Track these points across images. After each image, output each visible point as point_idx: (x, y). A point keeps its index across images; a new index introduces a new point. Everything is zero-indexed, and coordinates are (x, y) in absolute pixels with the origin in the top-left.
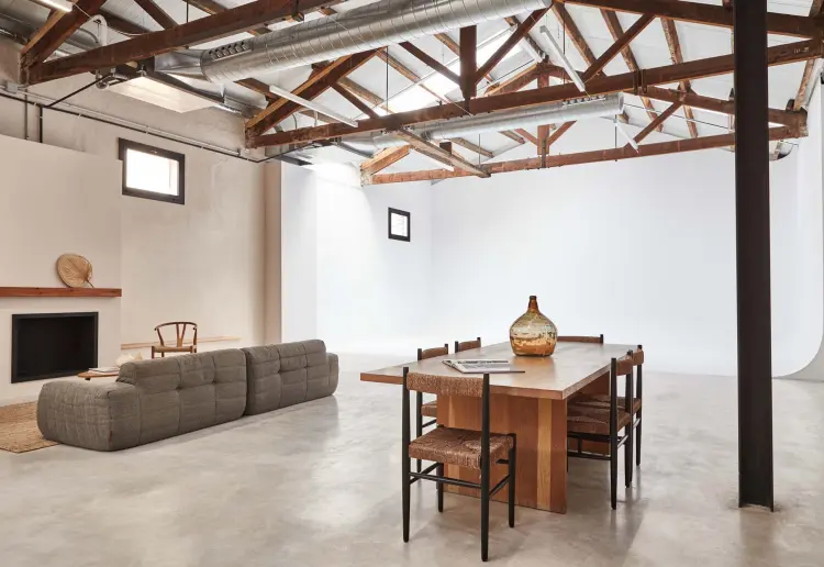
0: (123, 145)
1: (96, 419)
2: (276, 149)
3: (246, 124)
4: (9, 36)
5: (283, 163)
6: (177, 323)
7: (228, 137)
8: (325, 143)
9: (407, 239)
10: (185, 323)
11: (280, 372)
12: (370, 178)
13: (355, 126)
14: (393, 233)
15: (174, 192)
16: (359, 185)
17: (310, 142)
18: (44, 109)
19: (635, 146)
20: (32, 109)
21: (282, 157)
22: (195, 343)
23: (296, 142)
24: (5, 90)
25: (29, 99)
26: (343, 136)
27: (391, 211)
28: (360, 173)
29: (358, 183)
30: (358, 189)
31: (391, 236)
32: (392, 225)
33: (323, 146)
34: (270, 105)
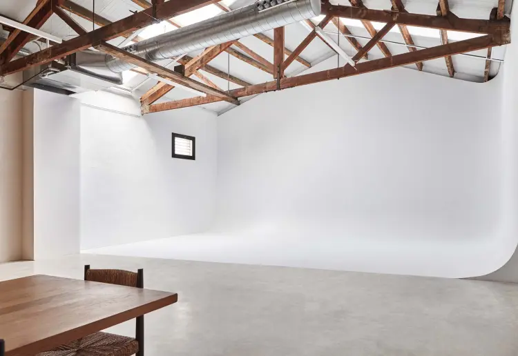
5: (35, 89)
9: (193, 158)
14: (176, 153)
16: (140, 114)
19: (352, 64)
27: (174, 135)
28: (140, 104)
29: (137, 111)
30: (137, 116)
31: (174, 155)
32: (176, 146)
33: (61, 71)
34: (10, 34)
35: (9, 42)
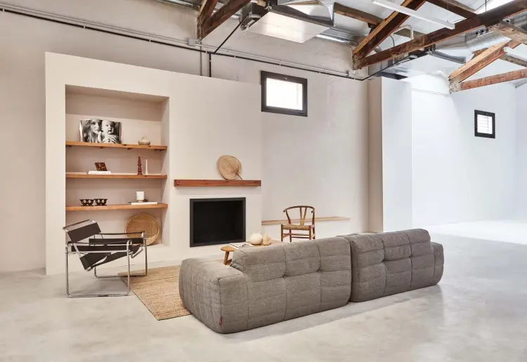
0: (264, 75)
1: (211, 302)
2: (377, 67)
3: (353, 51)
4: (190, 6)
5: (383, 78)
6: (301, 207)
7: (339, 62)
8: (420, 54)
9: (493, 136)
10: (306, 207)
11: (384, 261)
12: (458, 85)
13: (452, 28)
14: (479, 131)
15: (300, 107)
16: (448, 93)
17: (406, 55)
18: (212, 56)
20: (205, 56)
21: (382, 73)
22: (313, 223)
23: (394, 56)
24: (187, 44)
25: (203, 49)
26: (438, 44)
27: (477, 113)
28: (449, 83)
29: (446, 90)
30: (447, 95)
31: (477, 134)
32: (478, 124)
33: (418, 57)
34: (371, 31)
35: (371, 38)
